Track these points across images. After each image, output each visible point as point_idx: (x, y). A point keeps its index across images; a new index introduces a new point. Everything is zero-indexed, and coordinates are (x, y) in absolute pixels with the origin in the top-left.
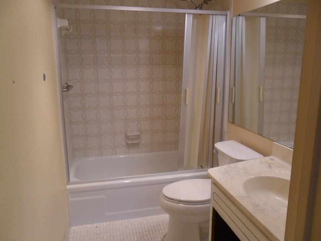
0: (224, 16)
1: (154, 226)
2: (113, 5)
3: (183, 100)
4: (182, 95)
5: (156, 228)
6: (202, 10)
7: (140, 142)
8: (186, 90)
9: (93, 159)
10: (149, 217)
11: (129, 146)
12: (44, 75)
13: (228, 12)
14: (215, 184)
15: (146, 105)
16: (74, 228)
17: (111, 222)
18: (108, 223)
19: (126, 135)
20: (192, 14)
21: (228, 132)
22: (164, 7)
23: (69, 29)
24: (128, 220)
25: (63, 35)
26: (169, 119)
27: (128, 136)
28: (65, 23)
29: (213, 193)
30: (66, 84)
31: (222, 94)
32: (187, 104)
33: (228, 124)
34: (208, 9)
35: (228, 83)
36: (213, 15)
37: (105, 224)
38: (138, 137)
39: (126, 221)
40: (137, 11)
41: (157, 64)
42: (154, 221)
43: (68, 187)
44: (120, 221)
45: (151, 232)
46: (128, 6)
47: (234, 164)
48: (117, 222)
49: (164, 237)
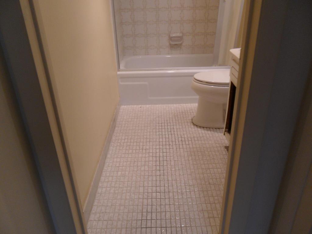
1: (187, 110)
5: (189, 112)
7: (182, 43)
9: (140, 57)
11: (172, 47)
16: (123, 107)
17: (153, 105)
18: (150, 105)
19: (169, 36)
24: (167, 105)
27: (171, 38)
37: (148, 106)
38: (181, 38)
39: (165, 106)
43: (119, 73)
44: (160, 105)
45: (184, 113)
48: (157, 106)
49: (194, 117)
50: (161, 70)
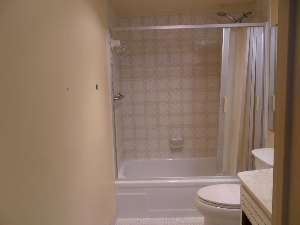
0: (263, 27)
2: (160, 25)
3: (221, 108)
4: (220, 103)
6: (241, 23)
7: (183, 147)
8: (224, 99)
9: (140, 160)
10: (188, 218)
11: (173, 150)
12: (97, 85)
13: (267, 23)
14: (244, 187)
15: (189, 113)
16: (119, 220)
17: (152, 219)
18: (149, 219)
19: (170, 140)
20: (229, 27)
21: (268, 140)
22: (206, 23)
23: (122, 48)
24: (168, 218)
25: (117, 53)
26: (211, 127)
27: (172, 142)
28: (118, 43)
29: (242, 196)
30: (119, 94)
31: (261, 102)
32: (225, 111)
33: (268, 132)
34: (248, 22)
35: (268, 91)
36: (251, 27)
37: (147, 219)
38: (182, 142)
40: (181, 29)
41: (199, 76)
42: (192, 222)
43: (116, 182)
46: (173, 25)
47: (266, 170)
48: (158, 219)
50: (161, 179)
